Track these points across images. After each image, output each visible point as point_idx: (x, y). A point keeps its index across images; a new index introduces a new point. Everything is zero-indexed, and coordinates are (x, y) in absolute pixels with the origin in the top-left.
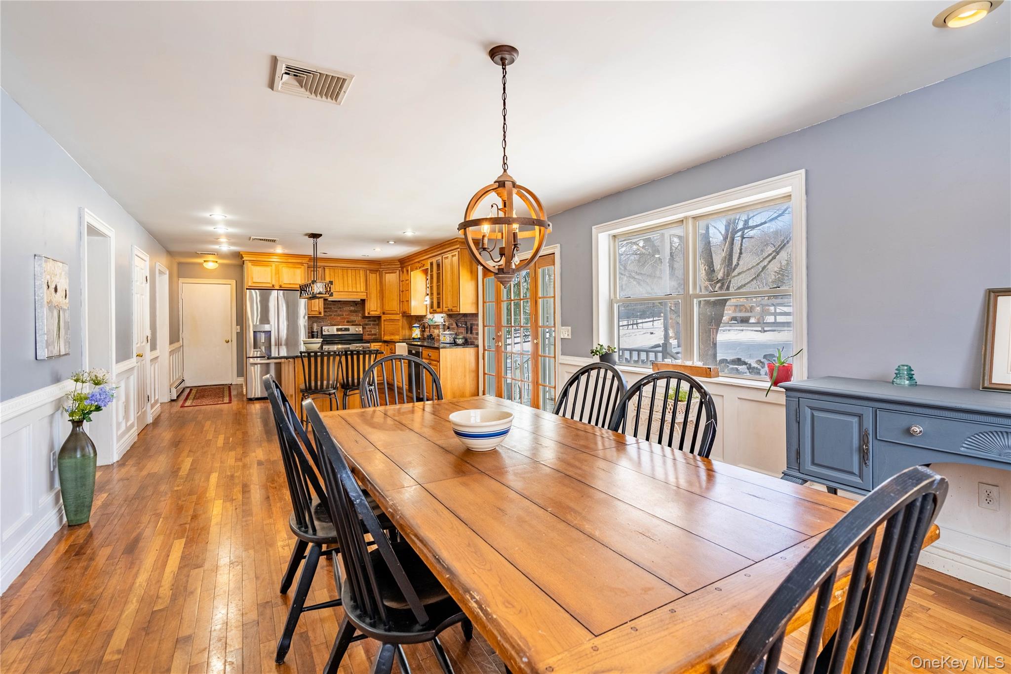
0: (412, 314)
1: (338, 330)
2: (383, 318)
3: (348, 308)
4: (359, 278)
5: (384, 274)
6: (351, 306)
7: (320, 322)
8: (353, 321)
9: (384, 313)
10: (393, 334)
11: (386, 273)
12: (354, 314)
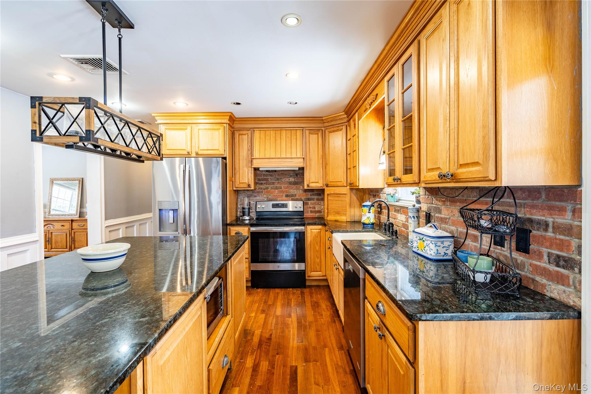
0: (360, 187)
1: (274, 206)
2: (326, 193)
3: (287, 180)
4: (295, 140)
5: (327, 132)
6: (291, 176)
7: (255, 196)
8: (292, 196)
9: (327, 186)
10: (338, 213)
11: (330, 132)
12: (294, 187)
